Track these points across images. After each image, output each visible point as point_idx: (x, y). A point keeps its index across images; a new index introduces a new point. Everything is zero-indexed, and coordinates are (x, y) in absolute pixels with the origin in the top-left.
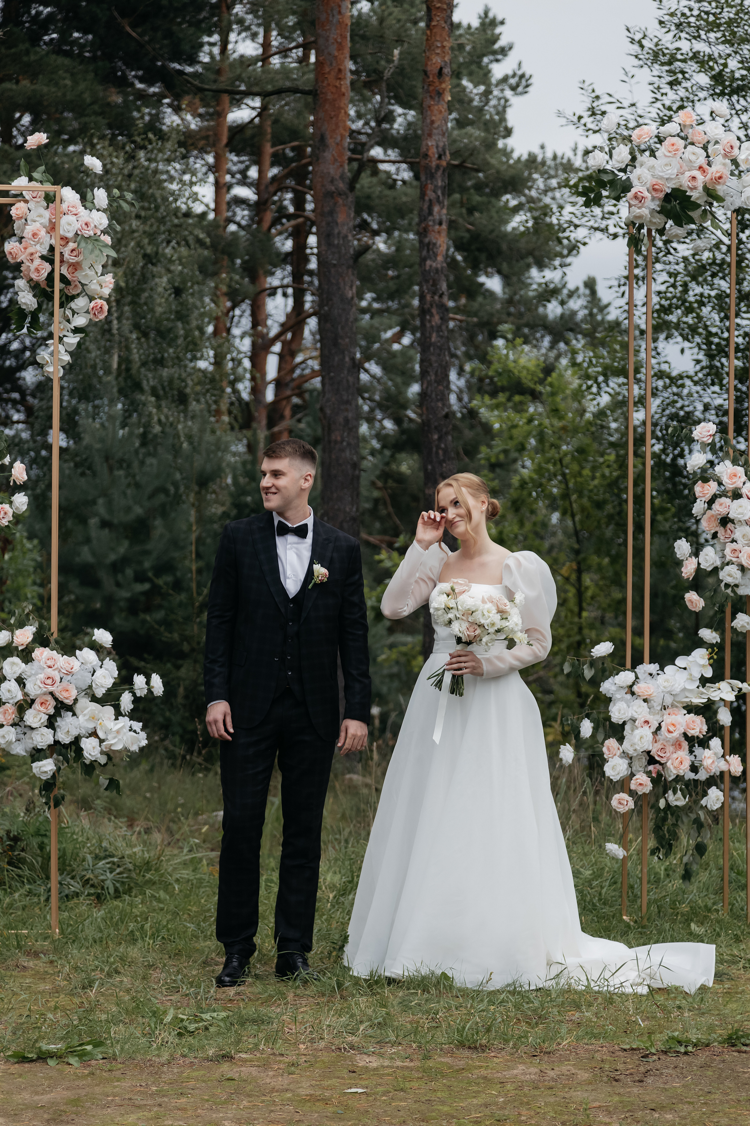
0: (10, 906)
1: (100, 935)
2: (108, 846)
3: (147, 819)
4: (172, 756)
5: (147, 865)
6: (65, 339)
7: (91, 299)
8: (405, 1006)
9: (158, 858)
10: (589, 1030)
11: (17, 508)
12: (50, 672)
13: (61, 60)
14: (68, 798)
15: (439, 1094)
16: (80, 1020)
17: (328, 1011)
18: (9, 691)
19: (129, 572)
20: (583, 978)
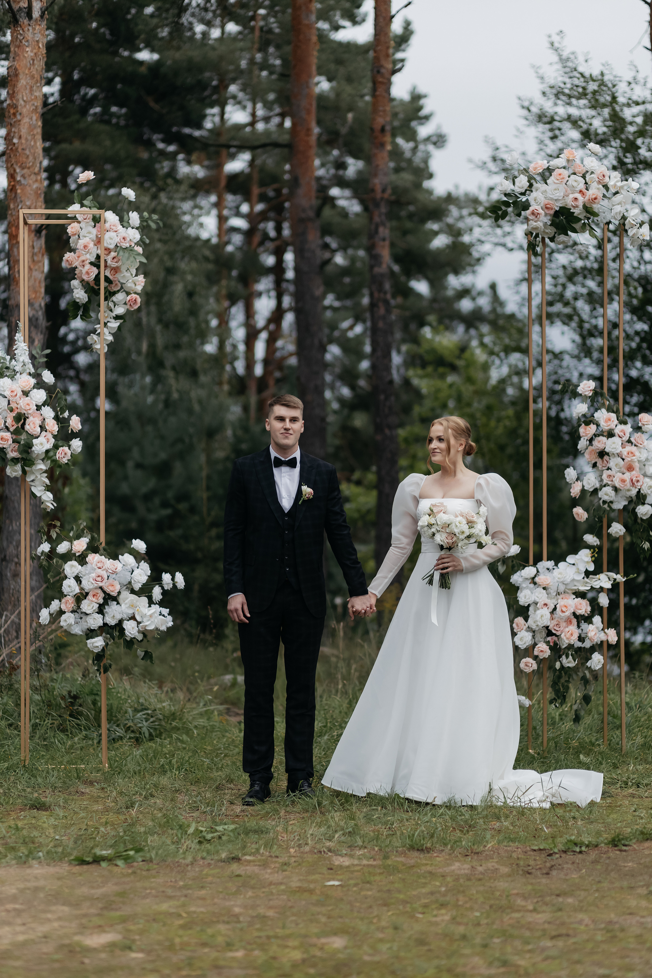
0: (72, 747)
1: (139, 768)
2: (144, 702)
3: (172, 682)
4: (190, 635)
5: (173, 716)
6: (108, 324)
7: (128, 293)
8: (369, 819)
9: (181, 710)
10: (507, 836)
11: (74, 450)
12: (100, 572)
13: (103, 127)
14: (113, 667)
15: (396, 885)
16: (125, 832)
17: (311, 823)
18: (69, 586)
19: (157, 501)
20: (502, 797)
